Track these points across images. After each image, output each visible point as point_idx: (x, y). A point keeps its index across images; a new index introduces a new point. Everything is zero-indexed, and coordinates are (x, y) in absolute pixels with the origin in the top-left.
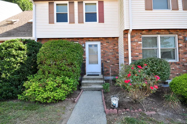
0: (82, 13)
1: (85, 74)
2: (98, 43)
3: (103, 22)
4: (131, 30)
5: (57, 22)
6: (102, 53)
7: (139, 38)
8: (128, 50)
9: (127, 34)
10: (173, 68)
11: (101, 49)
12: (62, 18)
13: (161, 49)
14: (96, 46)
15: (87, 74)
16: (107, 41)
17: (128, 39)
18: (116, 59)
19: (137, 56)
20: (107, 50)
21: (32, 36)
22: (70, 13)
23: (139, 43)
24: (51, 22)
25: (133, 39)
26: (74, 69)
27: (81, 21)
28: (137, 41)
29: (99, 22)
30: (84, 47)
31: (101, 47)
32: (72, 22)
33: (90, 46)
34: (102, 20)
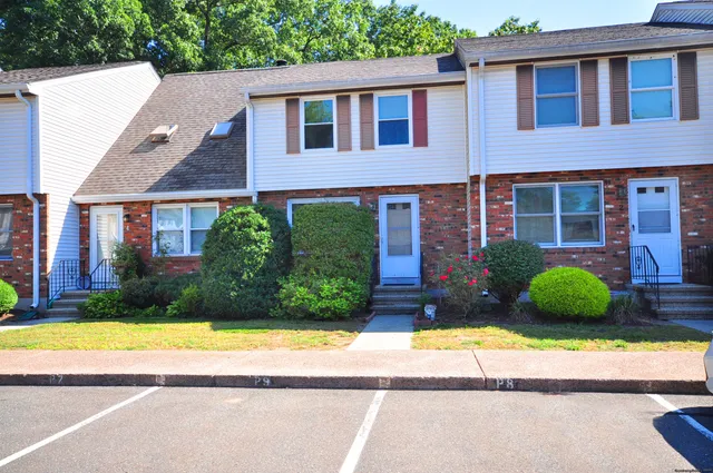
0: (372, 123)
1: (378, 282)
2: (413, 199)
3: (426, 144)
4: (483, 177)
5: (306, 147)
6: (422, 224)
7: (506, 193)
8: (479, 220)
9: (478, 183)
10: (590, 263)
11: (421, 214)
12: (319, 137)
13: (562, 217)
14: (407, 206)
15: (382, 282)
16: (435, 193)
17: (479, 195)
18: (459, 241)
19: (503, 235)
20: (435, 218)
21: (244, 186)
22: (339, 125)
23: (506, 203)
24: (292, 148)
25: (493, 194)
26: (362, 264)
27: (367, 145)
28: (502, 200)
29: (414, 146)
30: (376, 212)
31: (420, 208)
32: (346, 146)
33: (391, 206)
34: (421, 140)
